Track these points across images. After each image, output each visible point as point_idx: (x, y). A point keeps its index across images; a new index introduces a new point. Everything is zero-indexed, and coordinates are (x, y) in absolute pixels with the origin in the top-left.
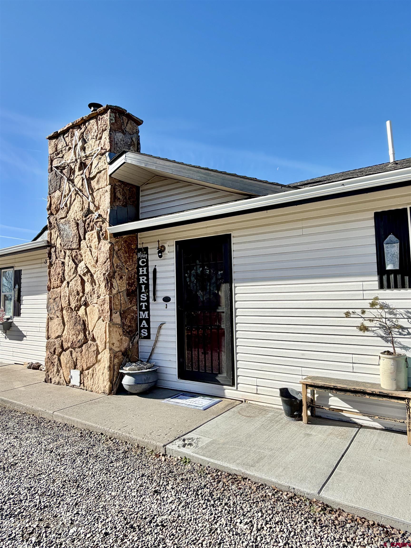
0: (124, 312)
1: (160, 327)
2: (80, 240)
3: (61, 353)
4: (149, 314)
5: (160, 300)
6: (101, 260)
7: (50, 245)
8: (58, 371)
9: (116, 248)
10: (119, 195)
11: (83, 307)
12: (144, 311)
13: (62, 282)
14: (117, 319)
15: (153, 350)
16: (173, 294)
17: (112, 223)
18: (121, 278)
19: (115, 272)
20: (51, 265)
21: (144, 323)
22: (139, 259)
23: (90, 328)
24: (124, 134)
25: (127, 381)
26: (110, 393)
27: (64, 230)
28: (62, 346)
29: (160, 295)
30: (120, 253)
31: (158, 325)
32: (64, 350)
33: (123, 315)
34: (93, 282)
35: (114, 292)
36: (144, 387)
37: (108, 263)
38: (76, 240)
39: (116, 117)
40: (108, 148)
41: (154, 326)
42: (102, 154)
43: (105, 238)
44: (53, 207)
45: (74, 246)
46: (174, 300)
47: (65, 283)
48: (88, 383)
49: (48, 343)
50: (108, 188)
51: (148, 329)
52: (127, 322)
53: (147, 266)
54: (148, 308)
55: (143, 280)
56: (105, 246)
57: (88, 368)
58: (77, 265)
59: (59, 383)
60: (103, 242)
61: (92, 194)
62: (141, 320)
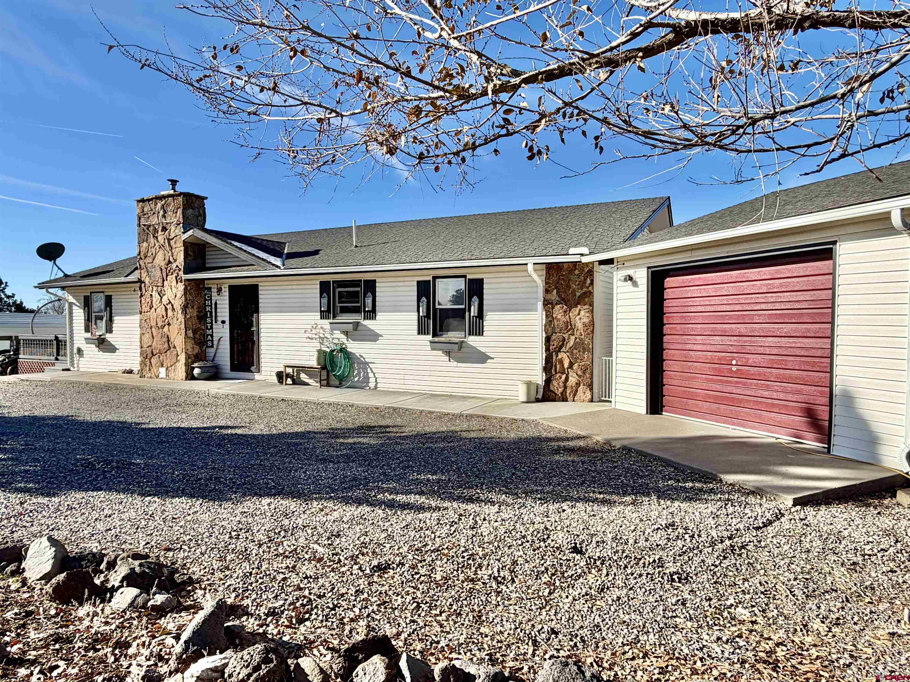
0: (195, 330)
1: (219, 340)
2: (163, 281)
3: (151, 358)
4: (212, 332)
5: (219, 322)
6: (179, 295)
7: (140, 281)
8: (150, 370)
9: (189, 288)
10: (190, 253)
11: (167, 326)
12: (209, 329)
13: (151, 308)
14: (190, 334)
15: (215, 354)
16: (227, 319)
17: (185, 273)
18: (193, 307)
19: (188, 304)
20: (142, 296)
21: (209, 337)
22: (205, 295)
23: (172, 340)
24: (193, 209)
25: (196, 371)
26: (186, 380)
27: (151, 272)
28: (152, 353)
29: (220, 319)
30: (192, 291)
31: (218, 338)
32: (153, 355)
33: (195, 332)
34: (173, 309)
35: (188, 317)
36: (206, 375)
37: (183, 298)
38: (161, 280)
39: (187, 200)
40: (182, 222)
41: (215, 339)
42: (179, 224)
43: (181, 282)
44: (142, 254)
45: (160, 284)
46: (228, 322)
47: (153, 309)
48: (172, 375)
49: (141, 351)
50: (182, 248)
51: (212, 341)
52: (197, 336)
53: (211, 300)
54: (212, 328)
55: (208, 309)
56: (181, 287)
57: (171, 366)
58: (162, 298)
59: (151, 377)
60: (179, 284)
61: (171, 250)
62: (208, 335)
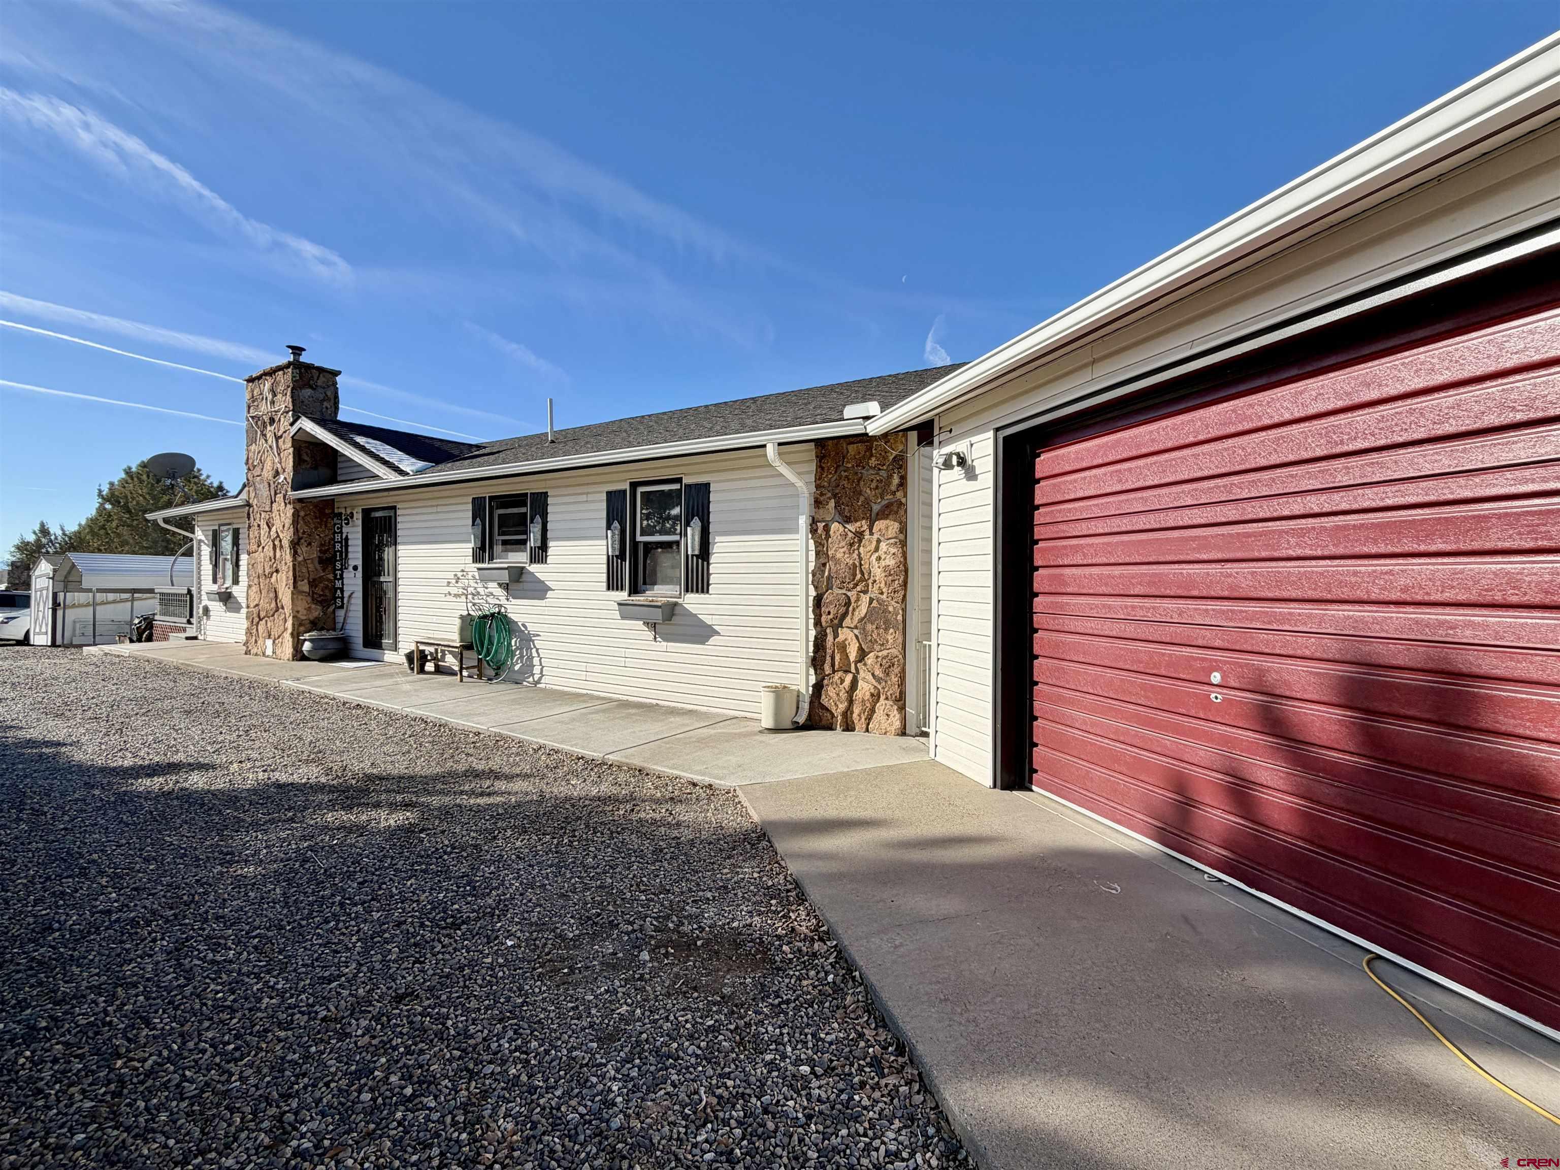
0: (314, 580)
1: (350, 596)
2: (272, 503)
3: (258, 623)
4: (343, 584)
5: (351, 568)
6: (287, 526)
7: (249, 505)
8: (256, 642)
9: (302, 514)
10: (305, 457)
11: (275, 574)
12: (338, 580)
13: (259, 546)
14: (304, 586)
15: (345, 619)
16: (359, 563)
17: (294, 489)
18: (309, 544)
19: (300, 539)
20: (249, 527)
21: (339, 592)
22: (335, 524)
23: (280, 596)
24: (314, 389)
25: (307, 646)
26: (293, 660)
27: (260, 489)
28: (259, 616)
29: (352, 563)
30: (308, 518)
31: (349, 593)
32: (260, 620)
33: (313, 584)
34: (281, 547)
35: (300, 559)
36: (322, 653)
37: (292, 530)
38: (268, 502)
39: (300, 374)
40: (291, 408)
41: (346, 595)
42: (287, 412)
43: (290, 503)
44: (250, 461)
45: (267, 509)
46: (360, 569)
47: (260, 548)
48: (278, 652)
49: (248, 612)
50: (291, 450)
51: (342, 598)
52: (318, 590)
53: (341, 533)
54: (342, 578)
55: (338, 546)
56: (290, 510)
57: (279, 637)
58: (270, 528)
59: (256, 655)
60: (288, 506)
61: (279, 454)
62: (336, 589)
